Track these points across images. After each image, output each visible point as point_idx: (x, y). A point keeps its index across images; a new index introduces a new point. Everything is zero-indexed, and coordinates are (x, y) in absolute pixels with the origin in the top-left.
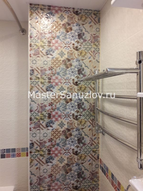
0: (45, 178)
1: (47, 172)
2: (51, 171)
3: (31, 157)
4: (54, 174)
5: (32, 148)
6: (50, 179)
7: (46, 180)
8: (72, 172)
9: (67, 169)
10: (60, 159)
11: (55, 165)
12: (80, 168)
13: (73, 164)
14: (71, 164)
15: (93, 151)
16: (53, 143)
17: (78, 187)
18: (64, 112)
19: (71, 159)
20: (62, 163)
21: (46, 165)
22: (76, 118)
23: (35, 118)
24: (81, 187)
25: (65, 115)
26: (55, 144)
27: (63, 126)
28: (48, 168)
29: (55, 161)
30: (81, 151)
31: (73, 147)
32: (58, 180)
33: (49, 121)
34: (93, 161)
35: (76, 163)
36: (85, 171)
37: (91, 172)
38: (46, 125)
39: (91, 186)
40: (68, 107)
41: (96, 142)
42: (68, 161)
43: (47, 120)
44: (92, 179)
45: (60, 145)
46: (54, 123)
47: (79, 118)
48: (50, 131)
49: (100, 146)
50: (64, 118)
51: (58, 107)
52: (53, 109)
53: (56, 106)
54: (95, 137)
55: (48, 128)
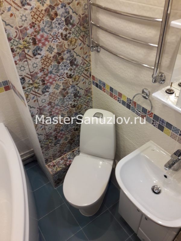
0: (45, 107)
1: (45, 101)
2: (50, 100)
3: (26, 92)
4: (53, 101)
5: (23, 83)
6: (50, 106)
7: (46, 108)
8: (69, 94)
9: (64, 93)
10: (56, 86)
11: (53, 93)
12: (76, 89)
13: (68, 87)
15: (86, 70)
16: (45, 72)
18: (50, 32)
19: (66, 83)
20: (58, 89)
21: (43, 95)
22: (65, 38)
23: (18, 47)
24: (78, 104)
25: (52, 36)
26: (48, 73)
27: (53, 51)
28: (46, 97)
29: (51, 90)
30: (74, 73)
31: (66, 71)
32: (57, 105)
33: (35, 48)
34: (86, 79)
35: (71, 85)
36: (80, 91)
37: (85, 90)
38: (33, 54)
39: (86, 101)
40: (54, 25)
41: (88, 61)
42: (63, 86)
43: (32, 47)
44: (86, 95)
45: (53, 73)
46: (41, 50)
47: (68, 37)
48: (39, 59)
49: (92, 63)
50: (52, 40)
51: (42, 27)
52: (36, 31)
53: (39, 26)
54: (86, 55)
55: (36, 57)
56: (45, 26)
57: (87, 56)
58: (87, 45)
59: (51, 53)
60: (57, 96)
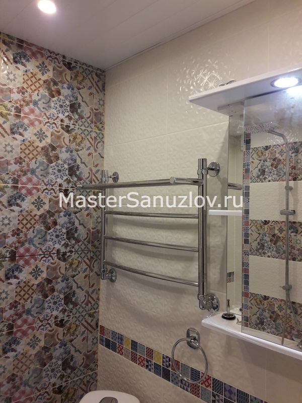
1: (4, 372)
2: (14, 369)
4: (18, 374)
6: (10, 385)
8: (54, 361)
9: (44, 357)
10: (31, 340)
11: (22, 354)
12: (68, 350)
13: (54, 345)
14: (51, 346)
15: (90, 315)
16: (19, 309)
17: (62, 388)
18: (41, 247)
19: (52, 336)
21: (3, 358)
22: (63, 257)
24: (67, 386)
25: (43, 252)
26: (24, 312)
27: (39, 275)
28: (8, 362)
29: (20, 348)
30: (69, 318)
31: (55, 313)
32: (26, 384)
33: (12, 267)
34: (89, 332)
35: (60, 342)
36: (76, 355)
37: (85, 354)
38: (6, 275)
39: (85, 380)
40: (48, 237)
41: (95, 298)
42: (45, 342)
43: (7, 265)
44: (86, 366)
45: (32, 313)
46: (21, 271)
47: (68, 257)
48: (14, 286)
49: (100, 303)
50: (42, 258)
51: (30, 238)
52: (20, 241)
53: (26, 235)
54: (93, 288)
55: (9, 281)
56: (35, 236)
57: (94, 290)
58: (96, 272)
59: (36, 278)
60: (30, 362)
